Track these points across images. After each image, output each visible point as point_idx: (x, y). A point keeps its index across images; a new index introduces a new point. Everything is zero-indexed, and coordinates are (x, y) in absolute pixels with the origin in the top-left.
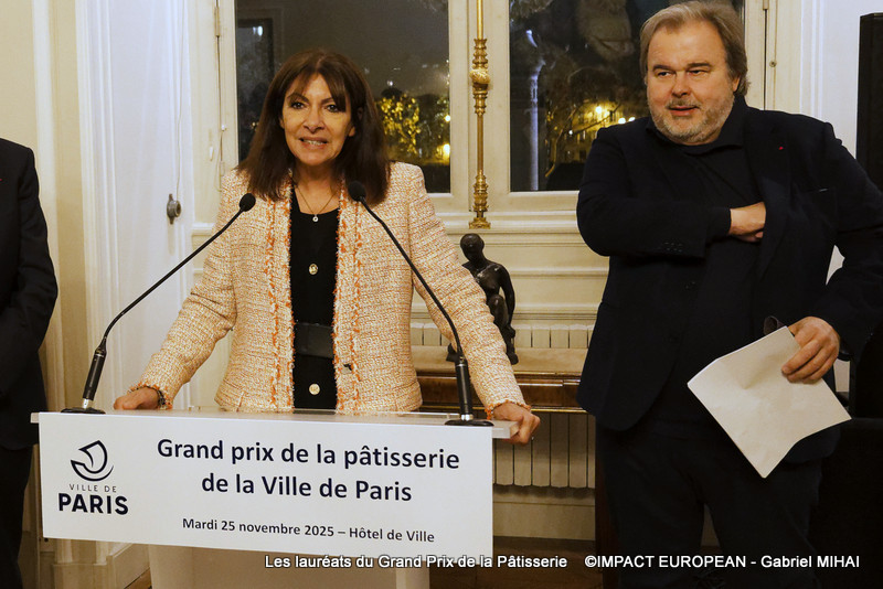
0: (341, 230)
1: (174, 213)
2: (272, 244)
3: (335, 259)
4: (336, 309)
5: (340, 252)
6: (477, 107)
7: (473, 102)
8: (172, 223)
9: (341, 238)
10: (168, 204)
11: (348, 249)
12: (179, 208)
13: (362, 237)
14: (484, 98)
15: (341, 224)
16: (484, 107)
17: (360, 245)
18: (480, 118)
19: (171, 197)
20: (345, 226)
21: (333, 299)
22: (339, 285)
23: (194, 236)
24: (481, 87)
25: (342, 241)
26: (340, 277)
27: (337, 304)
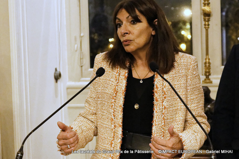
0: (155, 90)
1: (57, 77)
2: (116, 94)
3: (152, 105)
4: (153, 131)
5: (155, 101)
6: (205, 25)
7: (203, 23)
8: (57, 82)
9: (155, 94)
10: (55, 73)
11: (159, 100)
12: (60, 75)
13: (166, 93)
14: (209, 21)
15: (155, 87)
16: (208, 25)
17: (165, 98)
18: (207, 30)
19: (56, 70)
20: (157, 88)
21: (151, 126)
22: (155, 119)
23: (68, 88)
24: (207, 15)
25: (156, 96)
26: (155, 114)
27: (154, 128)
